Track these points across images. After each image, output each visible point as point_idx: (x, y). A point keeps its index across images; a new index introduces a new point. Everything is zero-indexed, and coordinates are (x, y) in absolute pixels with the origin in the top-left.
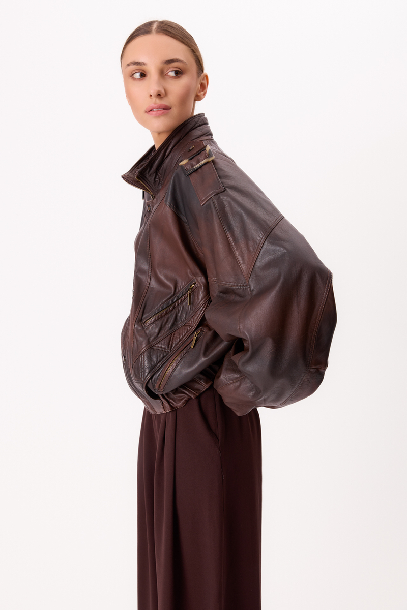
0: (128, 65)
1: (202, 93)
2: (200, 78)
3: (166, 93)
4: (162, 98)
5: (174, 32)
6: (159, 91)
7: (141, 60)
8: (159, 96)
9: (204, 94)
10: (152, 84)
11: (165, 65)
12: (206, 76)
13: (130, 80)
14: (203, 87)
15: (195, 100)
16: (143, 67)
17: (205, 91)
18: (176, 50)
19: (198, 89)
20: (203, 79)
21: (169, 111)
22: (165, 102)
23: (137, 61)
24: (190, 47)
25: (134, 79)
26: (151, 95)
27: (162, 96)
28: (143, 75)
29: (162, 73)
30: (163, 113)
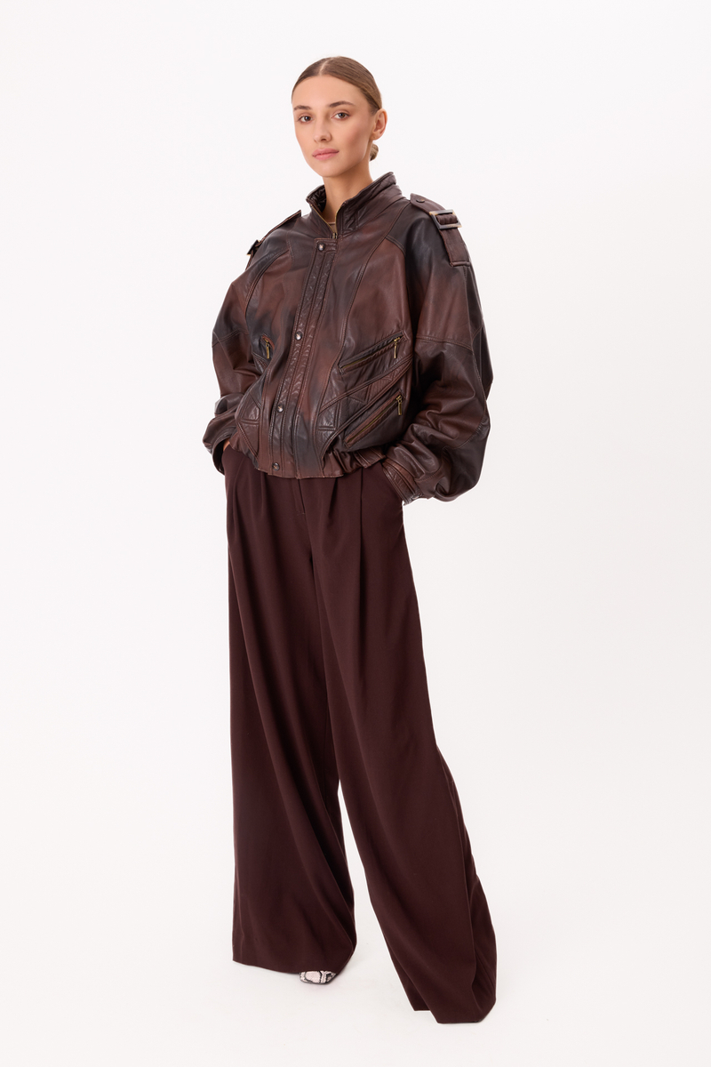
0: (297, 108)
1: (379, 131)
2: (376, 116)
3: (331, 138)
4: (327, 142)
6: (323, 137)
7: (307, 104)
8: (325, 141)
9: (381, 132)
10: (315, 130)
11: (331, 108)
12: (384, 113)
13: (299, 123)
14: (380, 125)
15: (370, 139)
16: (310, 111)
17: (383, 128)
18: (345, 92)
19: (374, 127)
20: (380, 116)
21: (337, 154)
22: (330, 147)
23: (302, 105)
24: (360, 87)
25: (302, 122)
26: (316, 140)
27: (328, 140)
28: (308, 119)
29: (327, 117)
30: (330, 157)
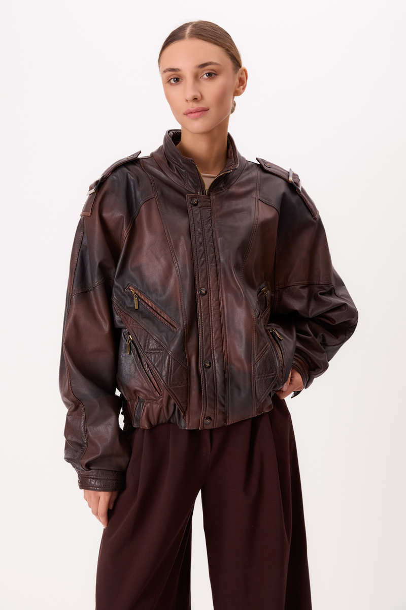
0: (165, 72)
1: (242, 87)
2: (238, 74)
3: (202, 97)
4: (199, 101)
5: (206, 35)
6: (194, 96)
7: (175, 67)
8: (196, 100)
9: (244, 89)
10: (187, 90)
11: (199, 69)
12: (245, 71)
13: (168, 85)
14: (242, 82)
15: (234, 95)
16: (179, 73)
17: (244, 85)
18: (211, 53)
19: (237, 84)
20: (242, 74)
21: (207, 112)
22: (201, 105)
23: (172, 67)
24: (224, 47)
25: (172, 84)
26: (187, 100)
27: (199, 99)
28: (178, 80)
29: (196, 77)
30: (200, 115)
